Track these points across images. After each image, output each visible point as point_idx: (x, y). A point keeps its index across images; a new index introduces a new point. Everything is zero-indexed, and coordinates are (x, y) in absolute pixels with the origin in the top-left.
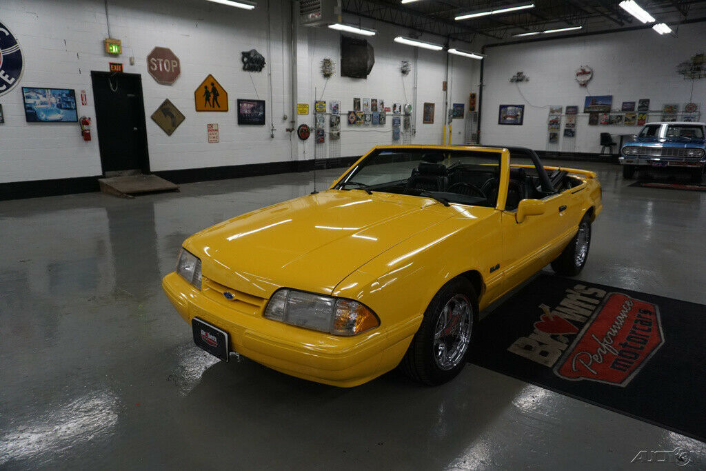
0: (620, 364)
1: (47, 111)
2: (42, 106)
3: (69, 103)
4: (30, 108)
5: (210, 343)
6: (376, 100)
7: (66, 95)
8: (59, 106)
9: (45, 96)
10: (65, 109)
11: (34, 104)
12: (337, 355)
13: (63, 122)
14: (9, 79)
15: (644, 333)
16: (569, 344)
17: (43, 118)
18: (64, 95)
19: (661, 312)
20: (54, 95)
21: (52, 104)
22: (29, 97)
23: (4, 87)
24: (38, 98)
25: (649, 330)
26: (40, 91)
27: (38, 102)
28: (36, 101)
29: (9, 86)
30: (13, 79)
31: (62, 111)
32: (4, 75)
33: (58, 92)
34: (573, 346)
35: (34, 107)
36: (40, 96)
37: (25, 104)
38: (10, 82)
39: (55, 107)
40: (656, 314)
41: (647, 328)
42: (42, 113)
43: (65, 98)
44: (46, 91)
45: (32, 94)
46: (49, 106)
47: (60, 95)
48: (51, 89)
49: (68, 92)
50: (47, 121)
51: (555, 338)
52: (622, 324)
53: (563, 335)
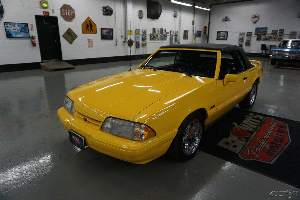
0: (270, 152)
1: (16, 33)
2: (14, 31)
3: (25, 29)
4: (8, 32)
5: (76, 142)
6: (163, 29)
7: (24, 26)
8: (21, 31)
9: (14, 26)
10: (24, 32)
11: (10, 30)
12: (135, 150)
13: (23, 38)
15: (281, 137)
16: (246, 142)
17: (14, 36)
18: (23, 26)
19: (289, 127)
20: (18, 26)
21: (18, 30)
22: (7, 27)
24: (12, 27)
25: (284, 136)
26: (12, 24)
28: (11, 29)
31: (22, 33)
33: (20, 25)
34: (248, 143)
36: (12, 26)
37: (6, 30)
39: (19, 31)
40: (286, 128)
41: (282, 134)
42: (14, 34)
43: (24, 27)
44: (15, 24)
45: (9, 25)
46: (16, 31)
47: (21, 26)
48: (17, 23)
49: (25, 24)
50: (16, 38)
51: (240, 139)
52: (271, 133)
53: (244, 138)
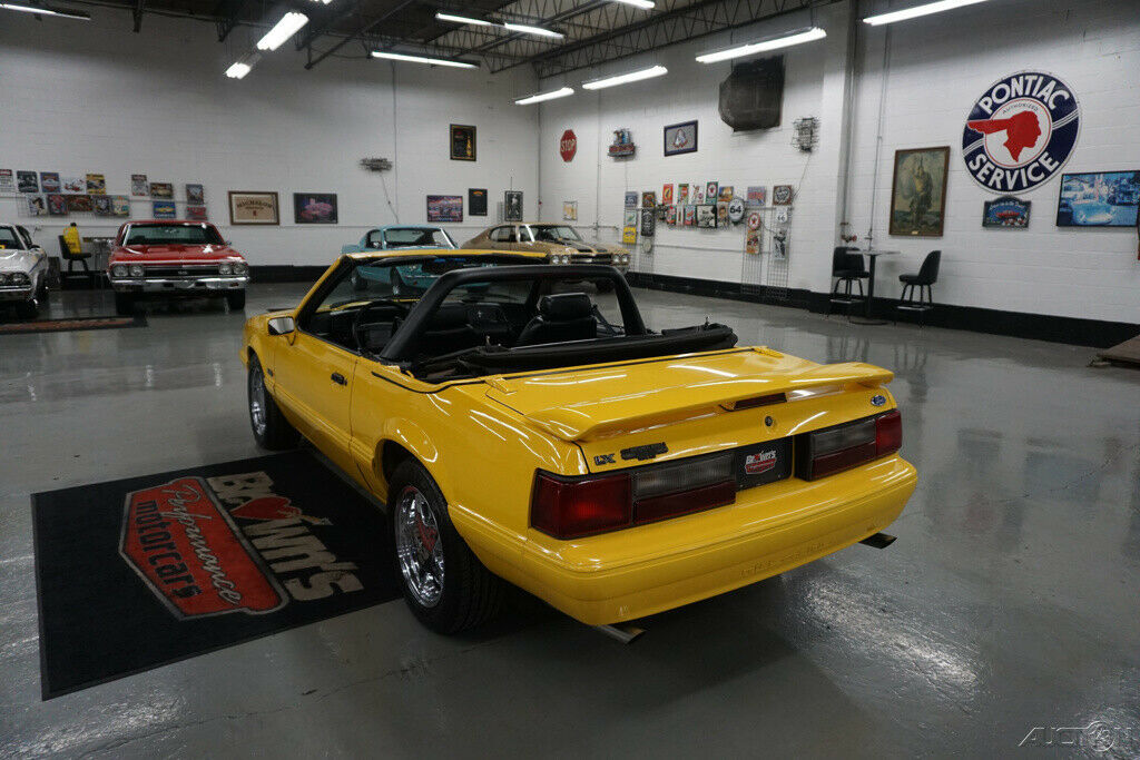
1: (1090, 210)
2: (1085, 202)
3: (1130, 193)
4: (1066, 206)
7: (1129, 181)
8: (1112, 201)
9: (1092, 186)
10: (1120, 204)
11: (1074, 199)
13: (1114, 226)
14: (1051, 164)
16: (223, 502)
17: (1081, 220)
18: (1124, 182)
20: (1107, 182)
21: (1101, 198)
22: (1067, 189)
23: (1042, 175)
24: (1082, 189)
26: (1087, 178)
27: (1080, 194)
28: (1077, 195)
29: (1048, 173)
30: (1057, 163)
31: (1114, 208)
32: (1046, 159)
33: (1114, 177)
34: (219, 506)
35: (1072, 204)
36: (1086, 186)
37: (1061, 199)
38: (1051, 168)
39: (1105, 202)
42: (1082, 212)
43: (1124, 186)
44: (1097, 177)
45: (1074, 184)
46: (1094, 202)
47: (1117, 182)
48: (1104, 173)
49: (1132, 175)
50: (1085, 225)
51: (246, 499)
52: (198, 551)
53: (239, 505)
